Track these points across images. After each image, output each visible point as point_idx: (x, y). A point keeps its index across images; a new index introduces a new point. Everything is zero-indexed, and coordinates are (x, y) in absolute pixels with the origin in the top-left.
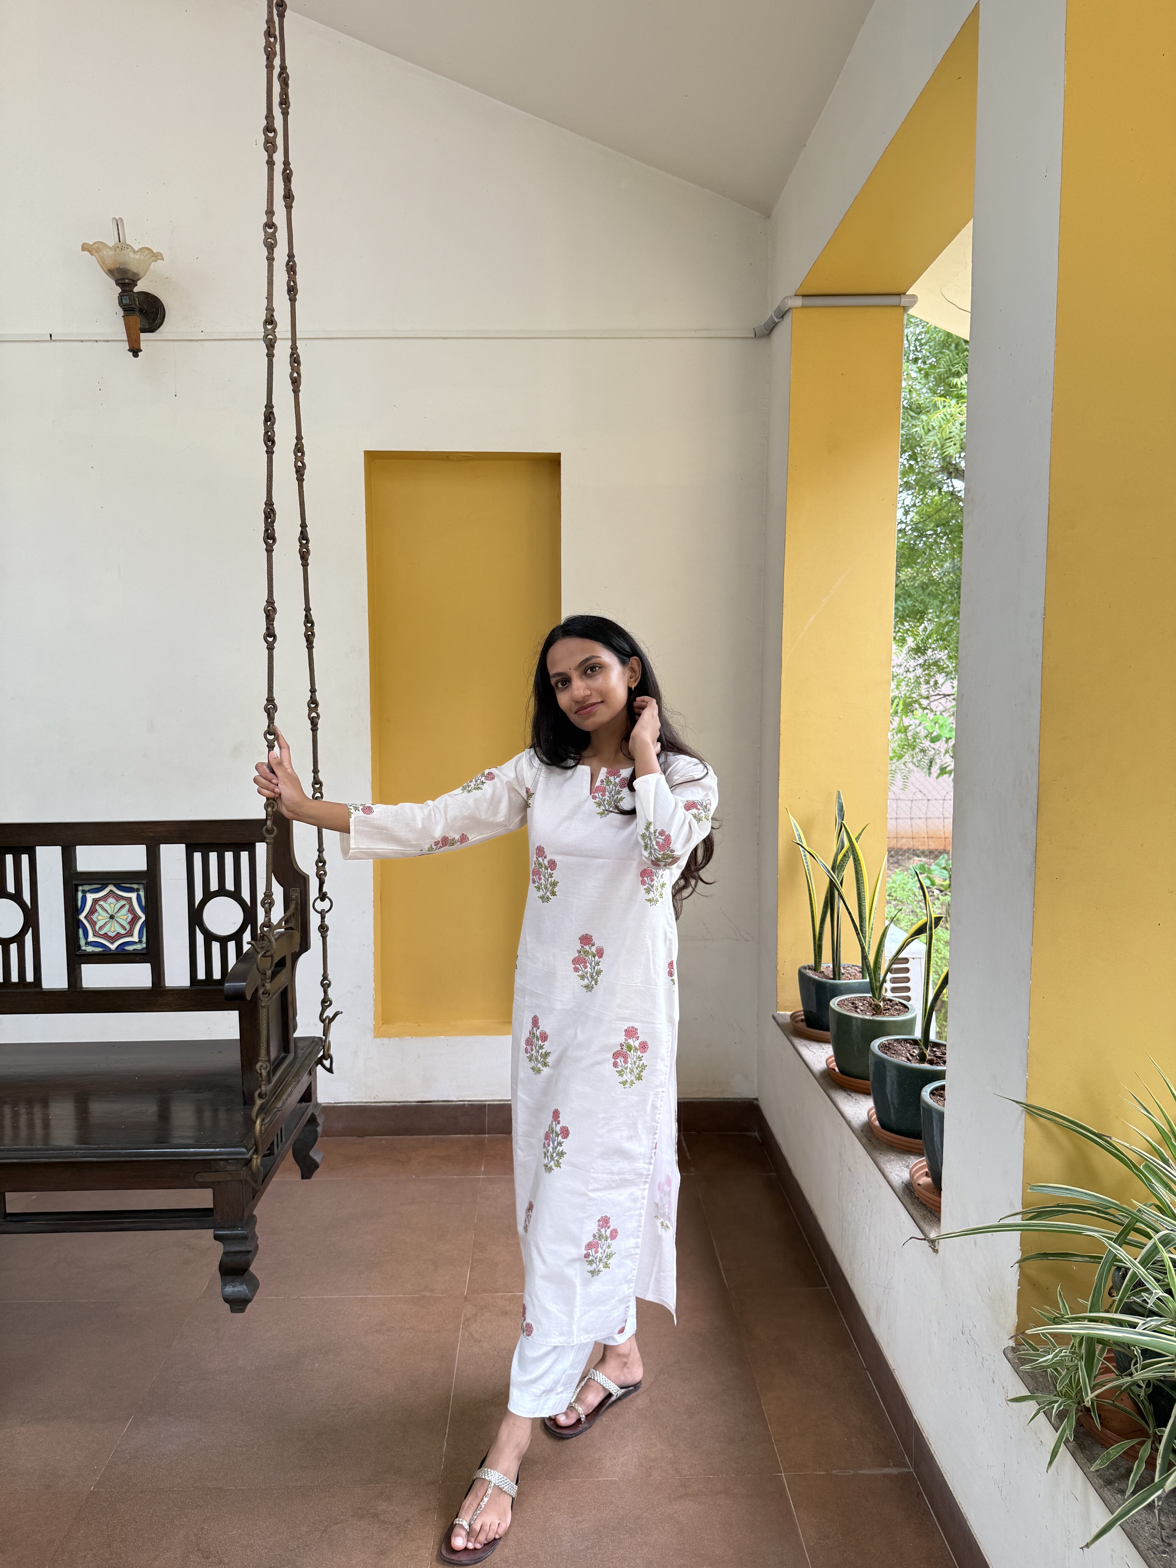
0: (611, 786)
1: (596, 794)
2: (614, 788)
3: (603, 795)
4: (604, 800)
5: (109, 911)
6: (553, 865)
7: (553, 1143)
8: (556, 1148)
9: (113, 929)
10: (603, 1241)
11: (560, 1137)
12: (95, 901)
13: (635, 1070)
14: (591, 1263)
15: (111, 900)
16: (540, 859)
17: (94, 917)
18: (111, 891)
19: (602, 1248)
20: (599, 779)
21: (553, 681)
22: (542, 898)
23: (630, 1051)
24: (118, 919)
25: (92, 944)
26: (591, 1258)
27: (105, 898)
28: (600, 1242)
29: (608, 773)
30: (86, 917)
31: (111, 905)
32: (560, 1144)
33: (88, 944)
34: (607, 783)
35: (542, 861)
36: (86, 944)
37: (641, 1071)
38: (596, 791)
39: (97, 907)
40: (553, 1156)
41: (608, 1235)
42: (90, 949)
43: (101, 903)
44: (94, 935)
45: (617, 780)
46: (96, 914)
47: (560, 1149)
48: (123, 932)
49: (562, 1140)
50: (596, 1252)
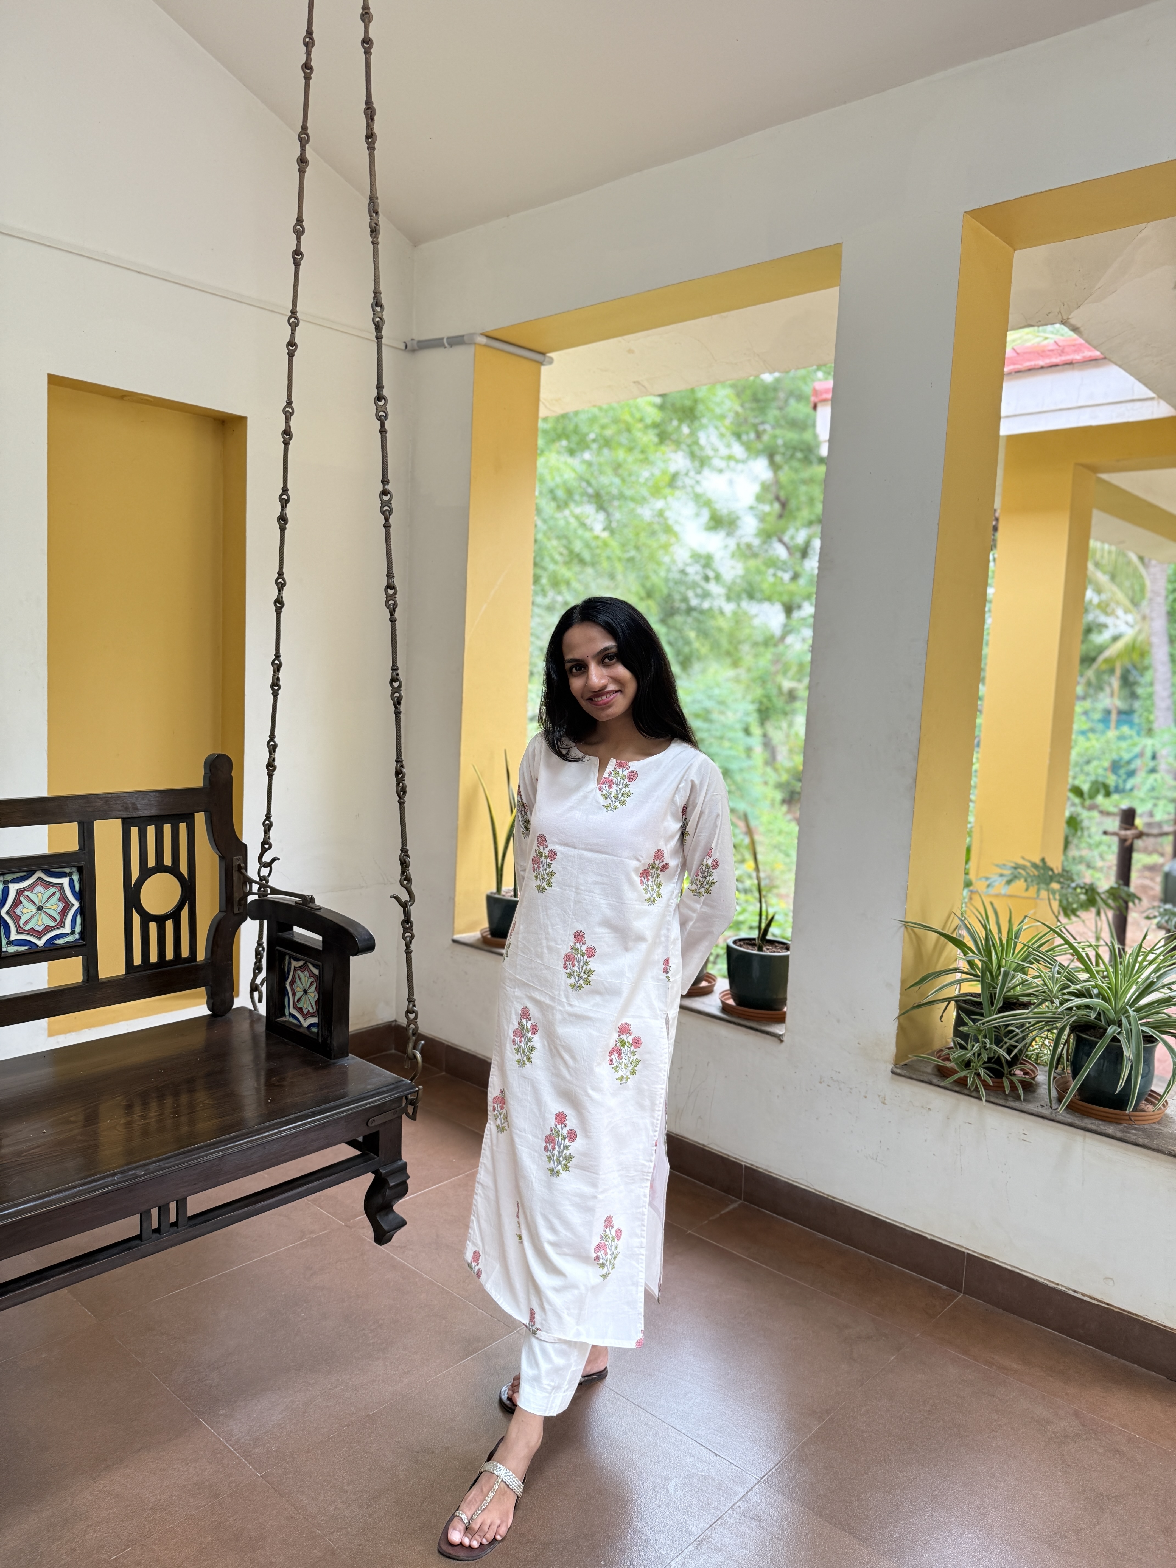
0: (619, 778)
1: (603, 786)
2: (622, 781)
3: (611, 788)
4: (611, 793)
5: (37, 903)
6: (553, 855)
7: (559, 1147)
8: (562, 1152)
9: (40, 922)
10: (610, 1241)
11: (567, 1141)
12: (20, 892)
13: (629, 1065)
14: (602, 1265)
15: (39, 889)
16: (541, 848)
17: (18, 911)
18: (39, 878)
19: (611, 1250)
20: (607, 770)
21: (568, 666)
22: (538, 887)
23: (624, 1047)
24: (46, 910)
25: (15, 942)
26: (601, 1261)
27: (31, 888)
28: (607, 1243)
29: (616, 764)
30: (7, 913)
31: (39, 894)
32: (566, 1148)
33: (10, 944)
34: (615, 774)
35: (542, 850)
36: (7, 944)
37: (635, 1066)
38: (603, 783)
39: (22, 899)
40: (559, 1160)
41: (614, 1235)
42: (12, 949)
43: (26, 893)
44: (18, 932)
45: (626, 773)
46: (20, 907)
47: (566, 1152)
48: (52, 924)
49: (569, 1144)
50: (606, 1254)
